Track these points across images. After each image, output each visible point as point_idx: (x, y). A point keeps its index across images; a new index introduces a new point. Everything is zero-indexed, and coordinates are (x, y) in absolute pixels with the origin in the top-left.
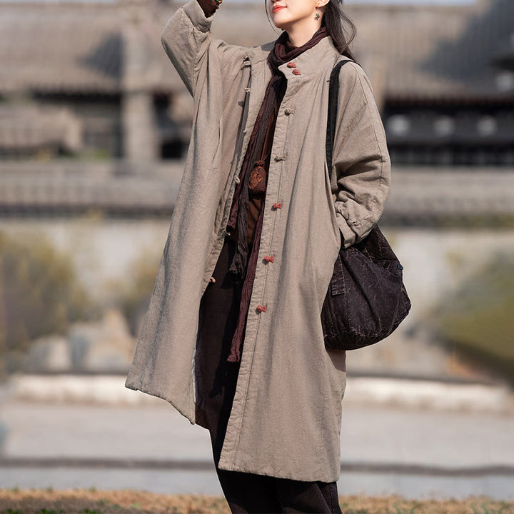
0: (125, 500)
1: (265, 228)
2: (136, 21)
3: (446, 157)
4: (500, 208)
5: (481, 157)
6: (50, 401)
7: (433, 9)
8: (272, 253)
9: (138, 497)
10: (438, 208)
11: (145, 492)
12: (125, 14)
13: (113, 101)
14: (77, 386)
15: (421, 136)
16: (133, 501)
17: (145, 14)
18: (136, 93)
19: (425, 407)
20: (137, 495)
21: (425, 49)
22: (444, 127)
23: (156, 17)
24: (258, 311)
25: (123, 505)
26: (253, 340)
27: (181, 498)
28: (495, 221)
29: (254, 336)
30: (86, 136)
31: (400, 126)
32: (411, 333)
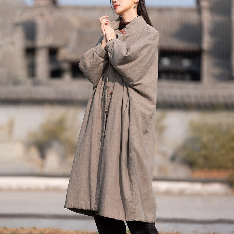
2: (42, 15)
3: (187, 77)
7: (180, 9)
12: (36, 12)
15: (176, 67)
17: (46, 12)
18: (42, 48)
19: (181, 193)
20: (56, 231)
21: (175, 27)
22: (186, 63)
31: (166, 62)
32: (173, 159)
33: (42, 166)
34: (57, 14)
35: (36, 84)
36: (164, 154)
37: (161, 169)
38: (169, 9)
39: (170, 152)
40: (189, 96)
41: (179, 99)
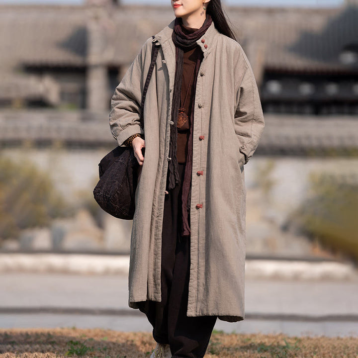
0: (96, 335)
1: (194, 153)
2: (96, 18)
3: (308, 109)
4: (348, 143)
5: (334, 109)
6: (34, 271)
7: (298, 10)
8: (202, 169)
9: (106, 333)
10: (305, 143)
11: (109, 330)
12: (89, 13)
13: (80, 72)
14: (57, 261)
15: (290, 94)
16: (102, 336)
17: (103, 13)
18: (96, 66)
19: (296, 278)
20: (105, 332)
21: (292, 38)
22: (306, 90)
23: (110, 16)
24: (197, 208)
25: (96, 339)
26: (197, 228)
27: (135, 334)
28: (346, 152)
29: (197, 225)
30: (63, 95)
31: (274, 88)
32: (285, 228)
33: (102, 239)
34: (120, 17)
35: (86, 119)
36: (271, 221)
37: (267, 242)
38: (282, 10)
39: (281, 219)
40: (308, 138)
41: (294, 143)
